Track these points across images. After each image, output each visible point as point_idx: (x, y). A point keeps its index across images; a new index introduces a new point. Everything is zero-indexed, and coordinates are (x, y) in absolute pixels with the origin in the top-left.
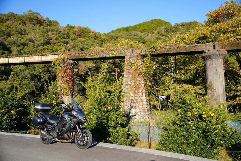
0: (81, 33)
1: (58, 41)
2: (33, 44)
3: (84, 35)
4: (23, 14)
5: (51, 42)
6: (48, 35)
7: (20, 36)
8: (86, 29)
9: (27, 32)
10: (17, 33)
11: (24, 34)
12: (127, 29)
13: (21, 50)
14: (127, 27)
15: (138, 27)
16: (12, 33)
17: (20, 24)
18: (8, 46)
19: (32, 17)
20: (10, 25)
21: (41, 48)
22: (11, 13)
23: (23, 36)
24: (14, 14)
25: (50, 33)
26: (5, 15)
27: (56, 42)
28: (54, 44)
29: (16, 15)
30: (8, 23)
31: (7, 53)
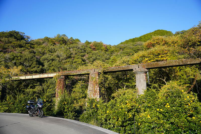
0: (95, 47)
1: (77, 55)
2: (59, 59)
3: (97, 48)
4: (54, 37)
5: (72, 56)
6: (70, 51)
7: (51, 53)
8: (99, 44)
9: (56, 50)
10: (49, 51)
11: (53, 52)
12: (133, 40)
13: (50, 64)
14: (134, 39)
15: (143, 38)
16: (46, 52)
17: (51, 45)
18: (42, 62)
19: (60, 39)
20: (44, 46)
21: (64, 61)
22: (46, 37)
23: (52, 54)
24: (48, 38)
25: (71, 50)
26: (42, 40)
27: (76, 55)
28: (74, 57)
29: (50, 38)
30: (43, 45)
31: (41, 67)
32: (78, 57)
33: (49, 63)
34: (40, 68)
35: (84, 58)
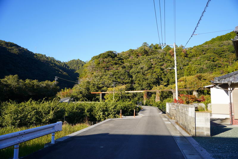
2: (142, 70)
3: (177, 55)
5: (152, 67)
6: (151, 62)
11: (138, 64)
12: (221, 38)
16: (132, 65)
17: (135, 57)
24: (132, 50)
31: (131, 78)
32: (157, 67)
33: (136, 75)
34: (130, 80)
35: (163, 67)
